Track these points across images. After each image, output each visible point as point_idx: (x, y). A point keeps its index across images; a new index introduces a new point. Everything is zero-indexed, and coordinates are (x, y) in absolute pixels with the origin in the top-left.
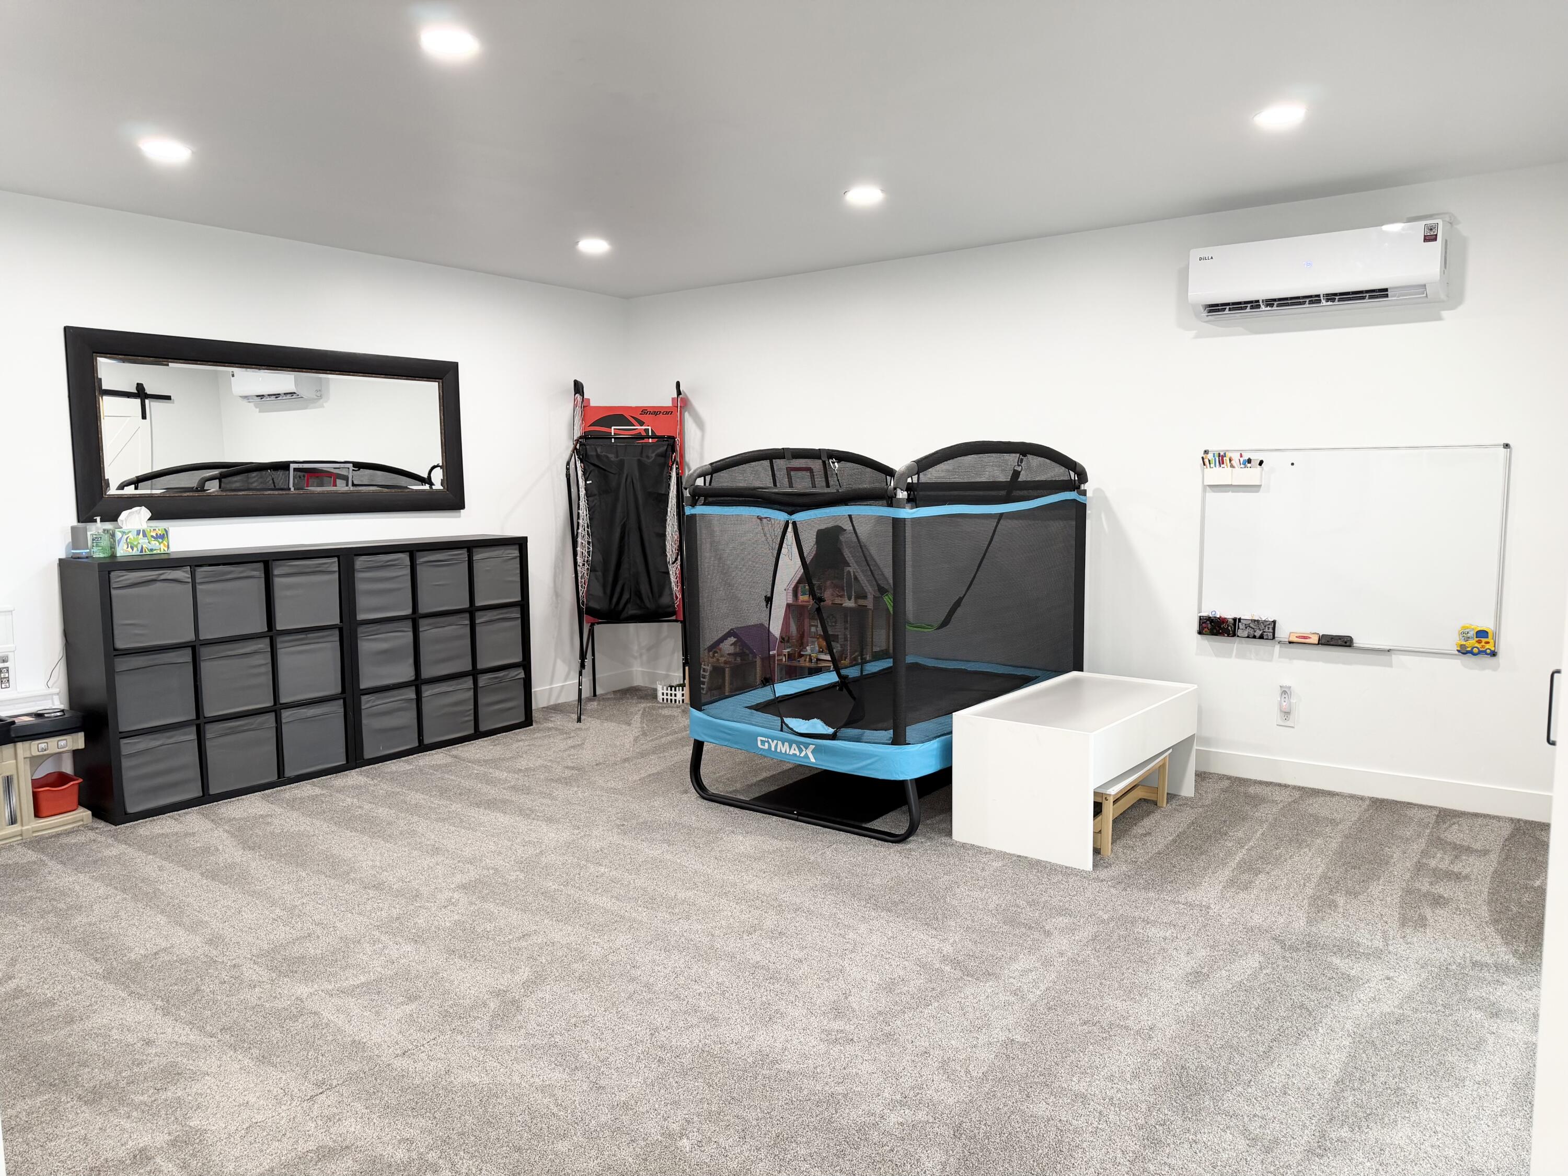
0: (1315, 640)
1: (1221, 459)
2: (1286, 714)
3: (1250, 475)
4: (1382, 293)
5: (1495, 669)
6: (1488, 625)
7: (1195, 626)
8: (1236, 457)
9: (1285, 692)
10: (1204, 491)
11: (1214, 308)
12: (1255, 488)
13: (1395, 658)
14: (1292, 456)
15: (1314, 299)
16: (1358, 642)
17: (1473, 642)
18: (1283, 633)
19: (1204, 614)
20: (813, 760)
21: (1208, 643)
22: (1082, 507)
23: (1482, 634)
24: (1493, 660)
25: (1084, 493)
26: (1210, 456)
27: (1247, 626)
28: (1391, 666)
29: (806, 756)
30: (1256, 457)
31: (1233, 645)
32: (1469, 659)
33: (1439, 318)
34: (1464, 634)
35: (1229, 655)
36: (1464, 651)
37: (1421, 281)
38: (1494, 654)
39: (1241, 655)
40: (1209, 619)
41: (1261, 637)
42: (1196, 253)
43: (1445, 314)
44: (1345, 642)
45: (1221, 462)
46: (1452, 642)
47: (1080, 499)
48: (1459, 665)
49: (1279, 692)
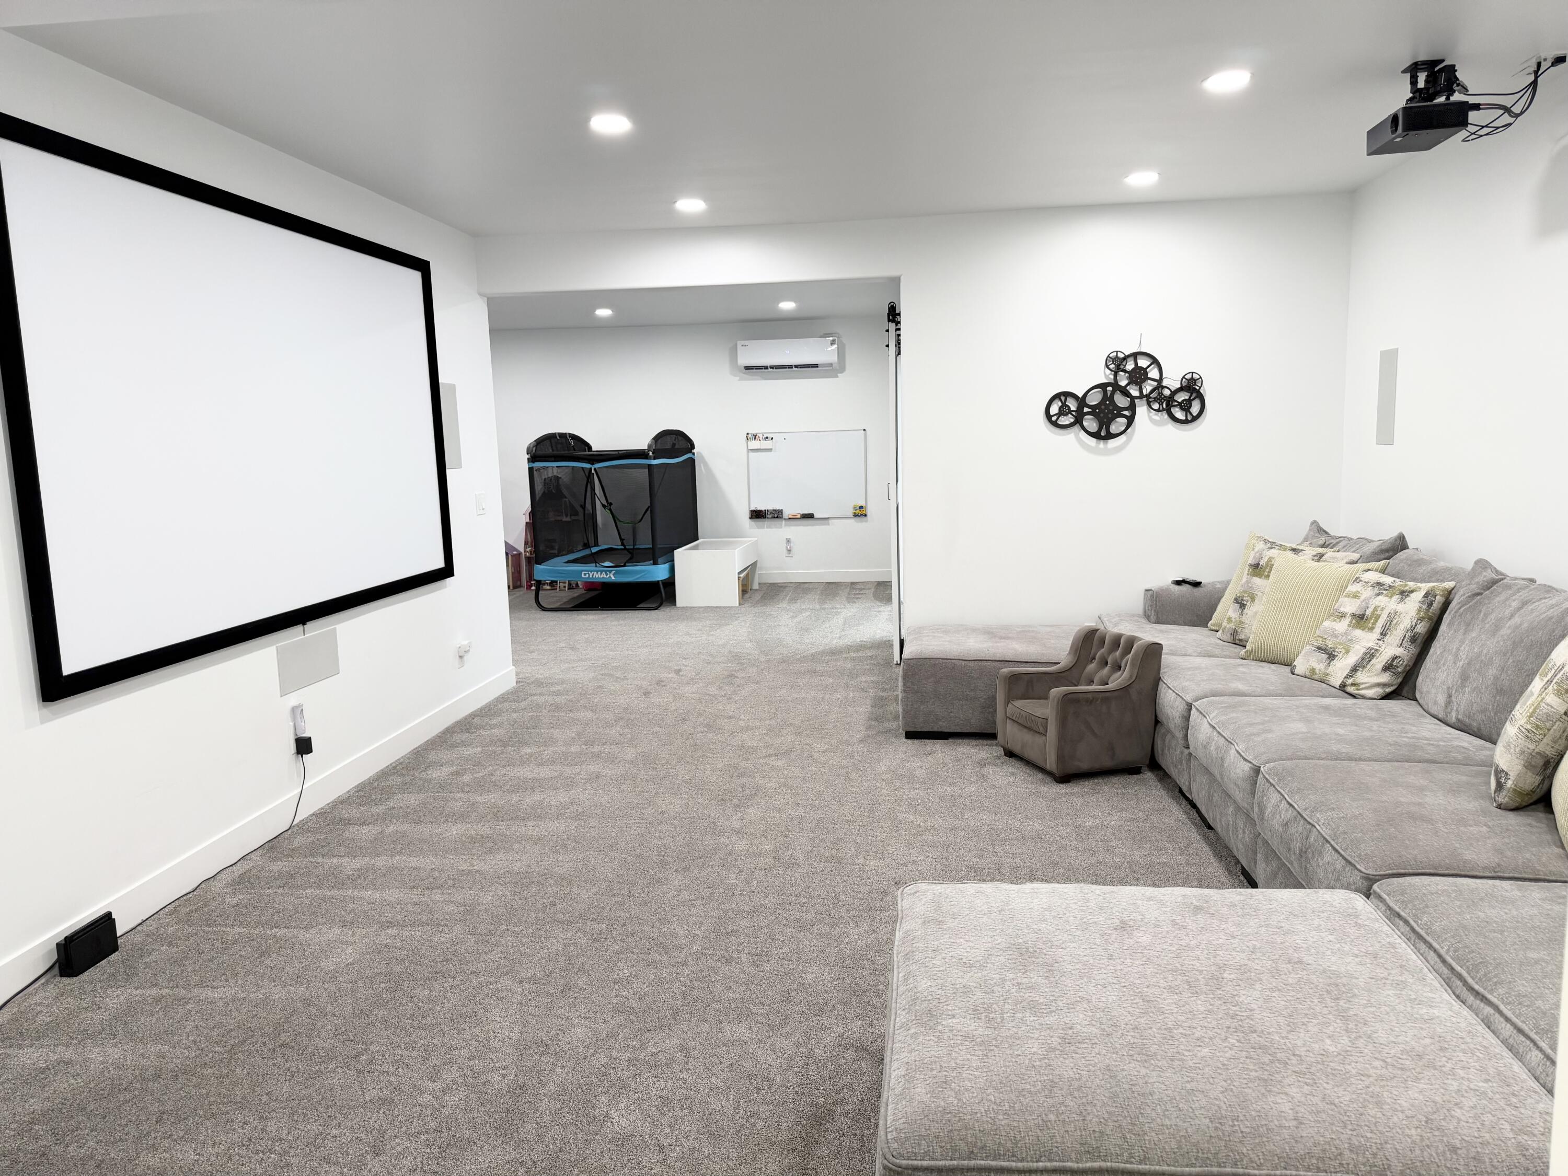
0: (799, 516)
1: (755, 436)
2: (789, 551)
3: (767, 444)
4: (816, 366)
5: (866, 521)
6: (863, 504)
7: (748, 515)
8: (761, 436)
9: (788, 541)
10: (748, 452)
11: (748, 368)
12: (770, 450)
13: (831, 521)
14: (785, 436)
15: (790, 367)
16: (816, 516)
17: (858, 511)
18: (786, 515)
19: (753, 508)
20: (613, 578)
21: (753, 523)
22: (694, 460)
23: (861, 507)
24: (864, 518)
25: (694, 454)
26: (750, 436)
27: (771, 513)
28: (829, 525)
29: (610, 577)
30: (770, 436)
31: (766, 522)
32: (857, 519)
33: (837, 377)
34: (855, 508)
35: (763, 528)
36: (855, 515)
37: (830, 362)
38: (866, 515)
39: (768, 527)
40: (754, 511)
41: (777, 517)
42: (740, 343)
43: (839, 375)
44: (810, 516)
45: (755, 439)
46: (850, 512)
47: (693, 457)
48: (853, 522)
49: (785, 541)
